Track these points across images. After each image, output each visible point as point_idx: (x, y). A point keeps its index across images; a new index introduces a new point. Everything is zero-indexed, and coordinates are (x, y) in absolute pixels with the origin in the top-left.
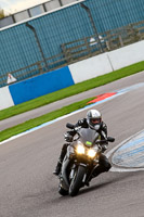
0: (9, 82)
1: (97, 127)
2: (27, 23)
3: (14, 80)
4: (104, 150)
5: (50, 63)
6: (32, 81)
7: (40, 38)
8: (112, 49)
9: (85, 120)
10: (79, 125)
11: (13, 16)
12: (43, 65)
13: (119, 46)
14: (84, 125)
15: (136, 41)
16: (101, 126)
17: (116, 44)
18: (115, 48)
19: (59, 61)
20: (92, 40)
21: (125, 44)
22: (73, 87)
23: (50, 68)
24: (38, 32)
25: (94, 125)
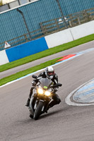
0: (6, 47)
1: (52, 77)
2: (17, 9)
3: (9, 46)
4: (56, 91)
5: (33, 35)
6: (21, 46)
7: (26, 18)
8: (73, 26)
9: (44, 73)
10: (40, 75)
11: (8, 4)
12: (28, 36)
13: (78, 24)
14: (44, 76)
15: (89, 21)
16: (54, 77)
17: (76, 23)
18: (75, 26)
19: (38, 33)
20: (60, 20)
21: (82, 23)
22: (48, 51)
23: (32, 38)
24: (25, 15)
25: (49, 76)
